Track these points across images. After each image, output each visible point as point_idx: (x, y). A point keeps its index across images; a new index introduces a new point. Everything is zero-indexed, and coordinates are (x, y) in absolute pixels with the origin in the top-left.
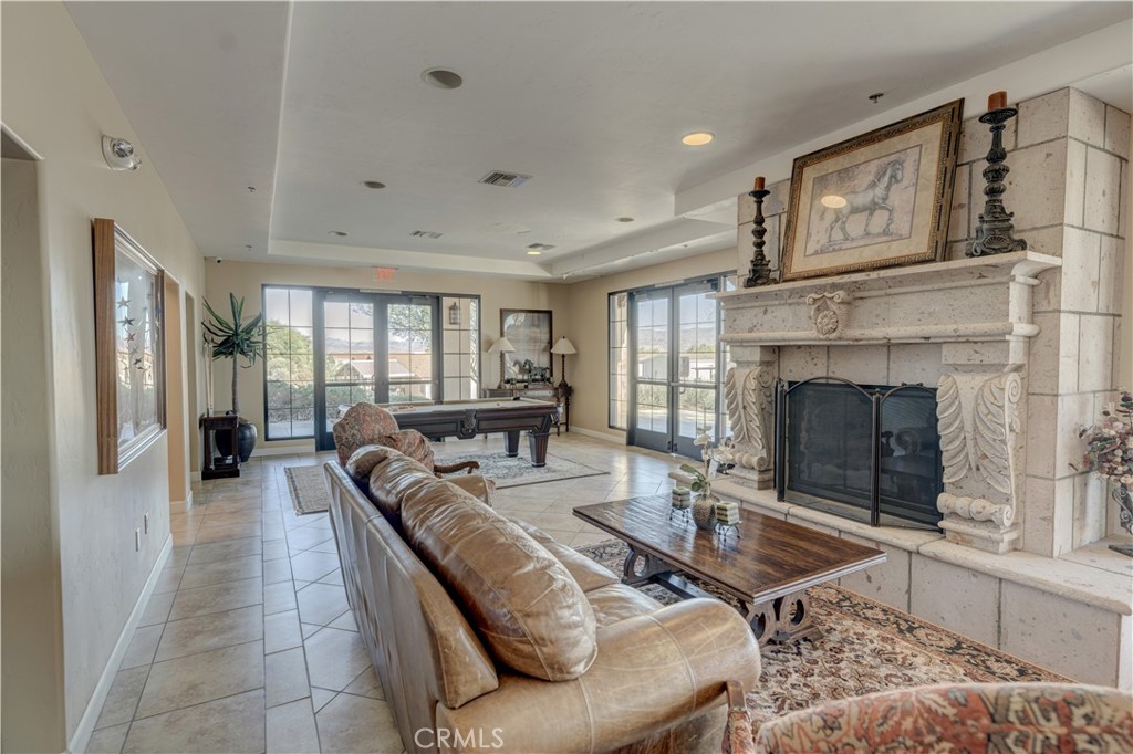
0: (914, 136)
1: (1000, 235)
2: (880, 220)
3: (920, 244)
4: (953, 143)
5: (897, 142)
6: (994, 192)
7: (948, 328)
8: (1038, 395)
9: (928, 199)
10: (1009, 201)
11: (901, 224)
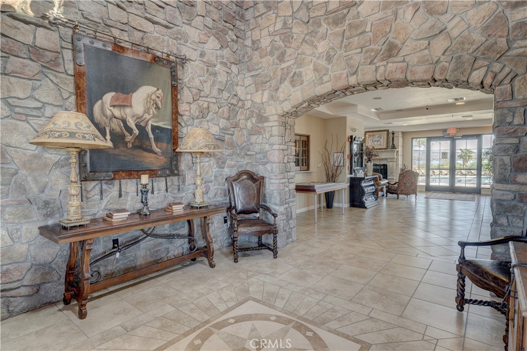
0: (383, 133)
1: (394, 147)
2: (379, 143)
3: (385, 147)
4: (388, 134)
5: (381, 133)
6: (393, 142)
7: (388, 157)
8: (397, 165)
9: (385, 141)
10: (394, 143)
11: (382, 144)
